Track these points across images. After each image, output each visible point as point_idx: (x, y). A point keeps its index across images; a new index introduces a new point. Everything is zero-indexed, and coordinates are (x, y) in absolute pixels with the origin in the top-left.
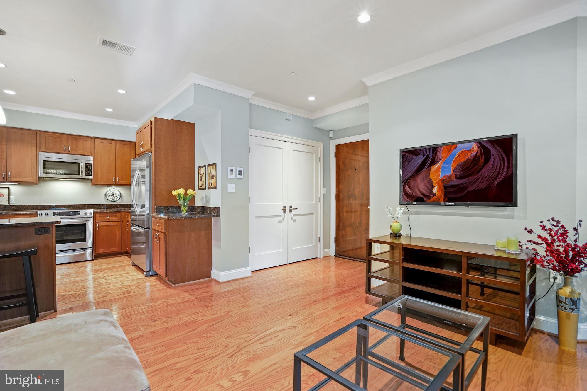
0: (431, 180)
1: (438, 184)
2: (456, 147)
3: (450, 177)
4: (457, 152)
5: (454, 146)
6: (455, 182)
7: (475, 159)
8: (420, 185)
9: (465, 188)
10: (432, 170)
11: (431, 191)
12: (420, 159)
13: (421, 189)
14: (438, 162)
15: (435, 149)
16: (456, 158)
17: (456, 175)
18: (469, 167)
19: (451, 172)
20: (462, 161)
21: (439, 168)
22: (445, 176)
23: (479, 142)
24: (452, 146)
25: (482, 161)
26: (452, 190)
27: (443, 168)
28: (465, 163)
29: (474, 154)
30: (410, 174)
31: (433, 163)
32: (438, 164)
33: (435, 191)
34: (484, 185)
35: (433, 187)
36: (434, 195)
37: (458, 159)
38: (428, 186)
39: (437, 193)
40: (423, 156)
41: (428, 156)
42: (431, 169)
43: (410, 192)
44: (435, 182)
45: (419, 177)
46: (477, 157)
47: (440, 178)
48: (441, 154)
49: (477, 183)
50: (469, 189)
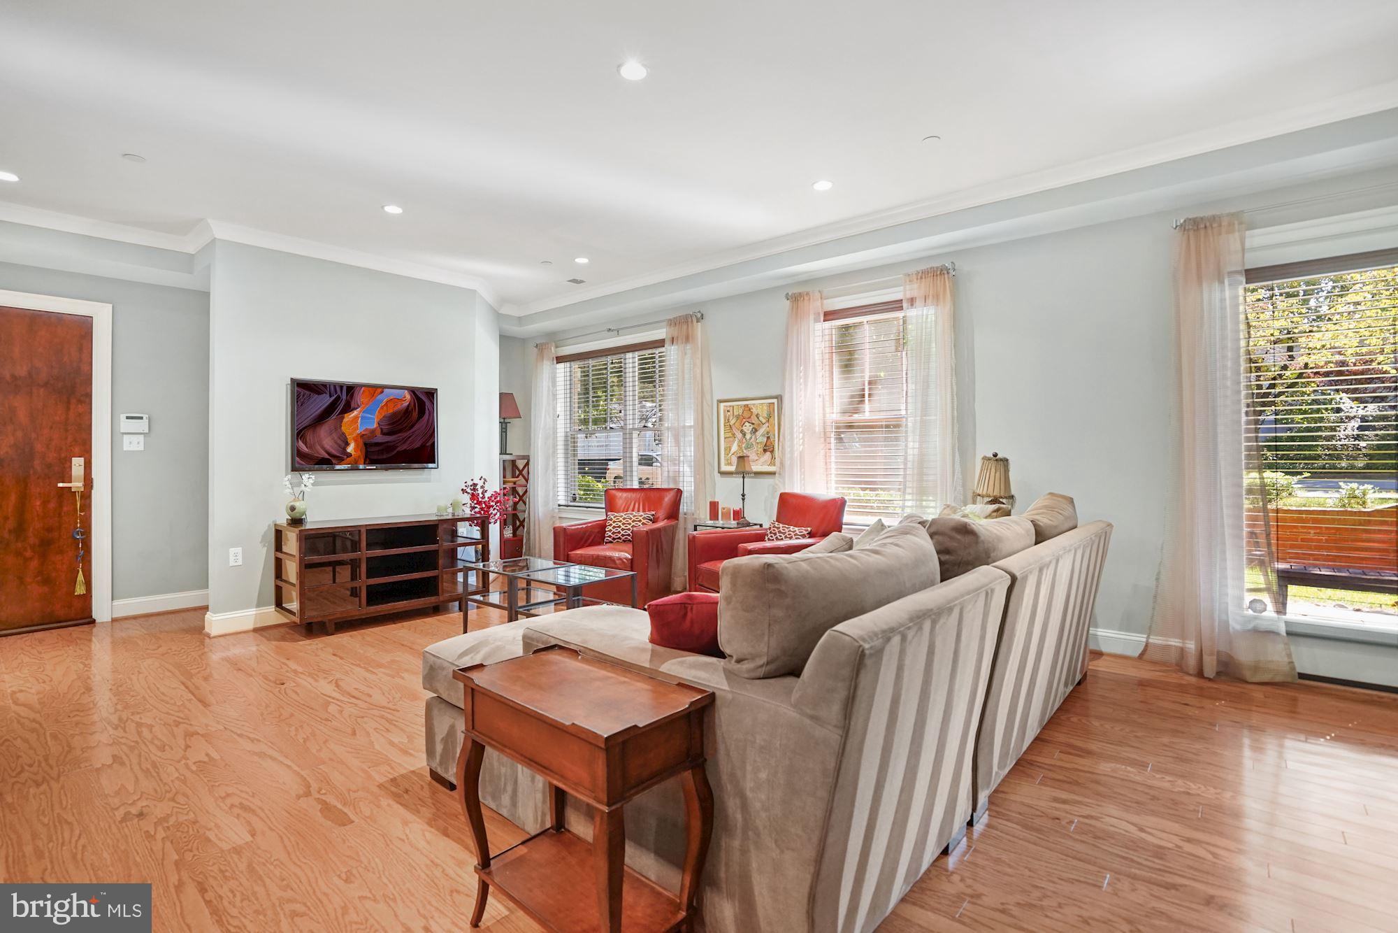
0: (343, 434)
1: (356, 441)
2: (382, 392)
3: (373, 431)
4: (384, 398)
5: (380, 390)
6: (380, 438)
7: (407, 411)
8: (325, 440)
9: (394, 447)
10: (346, 420)
11: (344, 449)
12: (325, 400)
13: (328, 447)
14: (355, 409)
15: (351, 389)
16: (382, 408)
17: (382, 429)
18: (399, 420)
19: (375, 425)
20: (391, 411)
21: (356, 418)
22: (366, 430)
23: (413, 391)
24: (376, 389)
25: (415, 414)
26: (377, 449)
27: (362, 417)
28: (395, 414)
29: (406, 404)
30: (306, 423)
31: (348, 408)
32: (355, 413)
33: (350, 449)
34: (417, 445)
35: (347, 444)
36: (349, 455)
37: (385, 408)
38: (339, 441)
39: (353, 453)
40: (330, 396)
41: (338, 398)
42: (344, 418)
43: (306, 449)
44: (349, 438)
45: (323, 427)
46: (410, 408)
47: (358, 432)
48: (360, 398)
49: (408, 442)
50: (399, 449)
